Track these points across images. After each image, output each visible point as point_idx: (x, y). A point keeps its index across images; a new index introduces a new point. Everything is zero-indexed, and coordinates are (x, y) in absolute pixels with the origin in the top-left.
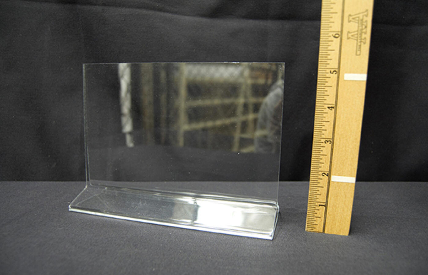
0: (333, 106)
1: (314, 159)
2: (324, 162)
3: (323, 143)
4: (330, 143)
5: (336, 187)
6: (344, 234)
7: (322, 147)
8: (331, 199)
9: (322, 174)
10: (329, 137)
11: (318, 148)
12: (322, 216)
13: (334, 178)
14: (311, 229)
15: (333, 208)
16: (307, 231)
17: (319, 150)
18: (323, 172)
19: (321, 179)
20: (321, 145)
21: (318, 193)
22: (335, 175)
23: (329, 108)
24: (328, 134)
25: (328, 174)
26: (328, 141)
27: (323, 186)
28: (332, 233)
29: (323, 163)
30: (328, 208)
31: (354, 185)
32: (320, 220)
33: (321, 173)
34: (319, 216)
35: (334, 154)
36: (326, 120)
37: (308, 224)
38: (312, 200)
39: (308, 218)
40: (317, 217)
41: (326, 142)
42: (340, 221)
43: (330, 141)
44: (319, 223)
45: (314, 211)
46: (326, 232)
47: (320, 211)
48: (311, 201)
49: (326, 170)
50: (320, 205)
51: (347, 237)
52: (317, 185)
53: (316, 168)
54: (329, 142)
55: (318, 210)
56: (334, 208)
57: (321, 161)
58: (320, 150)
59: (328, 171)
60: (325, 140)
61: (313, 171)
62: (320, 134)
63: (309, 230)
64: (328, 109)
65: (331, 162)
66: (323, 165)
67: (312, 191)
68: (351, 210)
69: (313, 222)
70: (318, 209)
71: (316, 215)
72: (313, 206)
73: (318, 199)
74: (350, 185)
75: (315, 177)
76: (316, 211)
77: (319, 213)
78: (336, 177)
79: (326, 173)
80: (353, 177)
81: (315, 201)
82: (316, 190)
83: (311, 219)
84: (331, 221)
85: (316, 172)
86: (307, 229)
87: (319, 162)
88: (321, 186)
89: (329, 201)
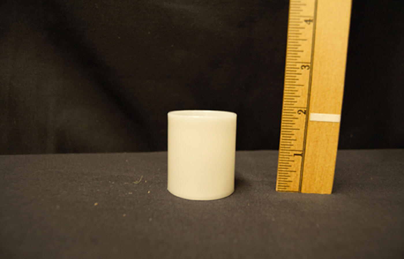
0: (312, 19)
1: (287, 92)
2: (300, 95)
3: (298, 68)
4: (308, 69)
5: (315, 129)
6: (325, 193)
7: (298, 74)
8: (309, 145)
9: (299, 111)
10: (307, 61)
11: (293, 76)
12: (298, 170)
13: (314, 117)
14: (283, 187)
15: (312, 158)
16: (278, 191)
17: (293, 78)
18: (299, 109)
19: (297, 118)
20: (297, 72)
21: (293, 137)
22: (315, 112)
23: (306, 21)
24: (305, 57)
25: (305, 111)
26: (305, 67)
27: (299, 128)
28: (311, 192)
29: (299, 97)
30: (306, 158)
31: (338, 126)
32: (295, 175)
33: (296, 110)
34: (294, 170)
35: (312, 83)
36: (303, 38)
37: (279, 181)
38: (285, 147)
39: (279, 173)
40: (291, 171)
41: (303, 67)
42: (320, 175)
43: (308, 66)
44: (294, 179)
45: (288, 163)
46: (303, 191)
47: (295, 162)
48: (283, 149)
49: (302, 106)
50: (295, 155)
51: (330, 195)
52: (291, 126)
53: (290, 103)
54: (307, 68)
55: (293, 161)
57: (297, 94)
58: (296, 78)
59: (306, 106)
60: (301, 64)
61: (286, 108)
62: (295, 57)
63: (281, 190)
64: (304, 23)
65: (309, 95)
66: (299, 98)
67: (285, 135)
70: (293, 159)
71: (290, 169)
72: (285, 157)
73: (292, 146)
74: (333, 125)
75: (288, 115)
76: (290, 162)
77: (294, 165)
78: (316, 114)
79: (303, 110)
80: (338, 114)
81: (289, 149)
82: (290, 133)
83: (283, 175)
84: (310, 175)
85: (290, 109)
86: (278, 188)
87: (293, 95)
88: (296, 128)
89: (307, 148)
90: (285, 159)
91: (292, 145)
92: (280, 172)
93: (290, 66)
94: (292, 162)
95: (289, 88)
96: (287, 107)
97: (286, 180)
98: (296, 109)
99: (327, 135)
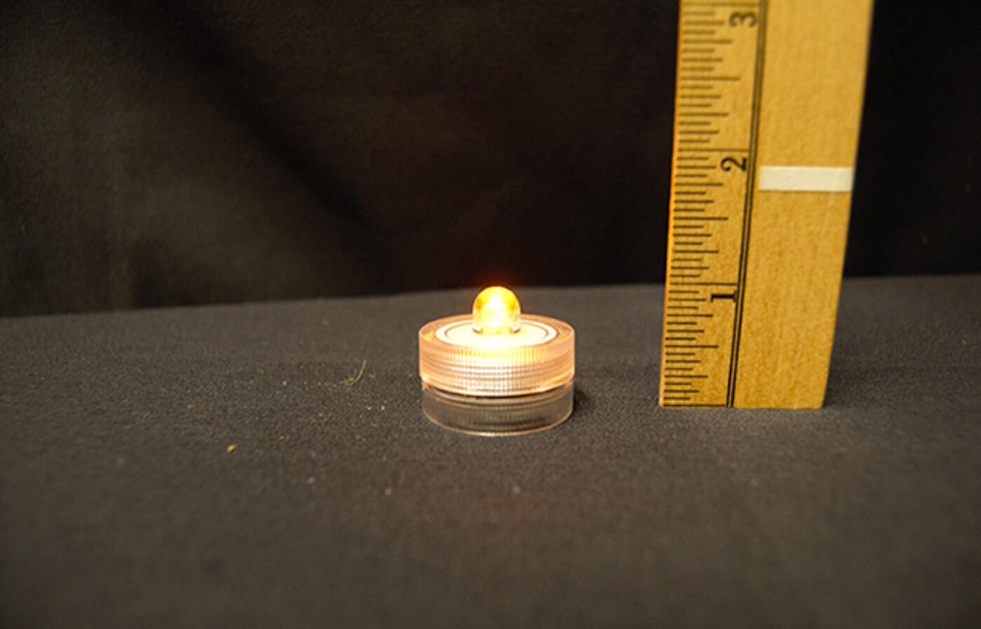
1: (687, 101)
2: (728, 109)
3: (721, 23)
4: (752, 25)
5: (776, 217)
6: (806, 405)
7: (721, 42)
8: (757, 267)
9: (724, 161)
11: (703, 51)
12: (724, 342)
13: (772, 177)
14: (682, 395)
15: (766, 305)
16: (665, 405)
17: (705, 55)
18: (726, 155)
19: (720, 185)
20: (717, 36)
21: (709, 244)
22: (774, 162)
25: (744, 160)
26: (743, 17)
27: (725, 215)
28: (764, 405)
29: (725, 115)
30: (746, 305)
31: (846, 202)
32: (716, 359)
33: (716, 158)
34: (713, 342)
35: (766, 71)
37: (667, 376)
38: (683, 276)
39: (668, 354)
40: (703, 347)
41: (737, 20)
42: (791, 353)
43: (751, 15)
44: (713, 369)
45: (694, 323)
46: (739, 402)
47: (716, 319)
48: (679, 280)
49: (737, 145)
50: (714, 296)
51: (818, 410)
52: (702, 210)
53: (695, 137)
54: (748, 21)
55: (711, 316)
56: (770, 303)
57: (718, 106)
58: (714, 55)
59: (747, 146)
60: (730, 10)
61: (686, 154)
63: (673, 402)
65: (756, 108)
66: (724, 120)
67: (682, 239)
68: (834, 306)
69: (690, 369)
70: (709, 312)
71: (700, 339)
72: (684, 304)
73: (705, 272)
74: (831, 203)
75: (692, 176)
76: (698, 320)
77: (713, 329)
78: (777, 169)
79: (739, 157)
80: (845, 165)
81: (697, 280)
82: (699, 231)
83: (679, 358)
84: (760, 355)
85: (698, 154)
86: (665, 398)
87: (708, 110)
88: (716, 215)
89: (749, 275)
90: (686, 311)
91: (707, 268)
92: (671, 350)
93: (694, 18)
94: (704, 319)
95: (692, 87)
96: (689, 150)
97: (686, 373)
98: (716, 154)
99: (811, 233)
